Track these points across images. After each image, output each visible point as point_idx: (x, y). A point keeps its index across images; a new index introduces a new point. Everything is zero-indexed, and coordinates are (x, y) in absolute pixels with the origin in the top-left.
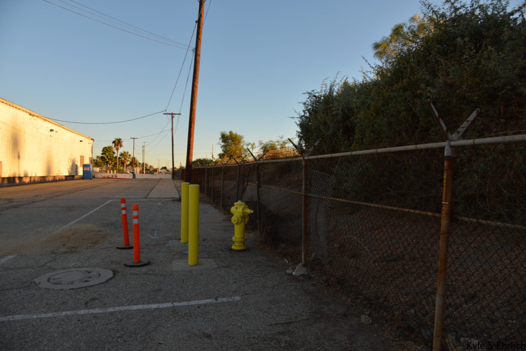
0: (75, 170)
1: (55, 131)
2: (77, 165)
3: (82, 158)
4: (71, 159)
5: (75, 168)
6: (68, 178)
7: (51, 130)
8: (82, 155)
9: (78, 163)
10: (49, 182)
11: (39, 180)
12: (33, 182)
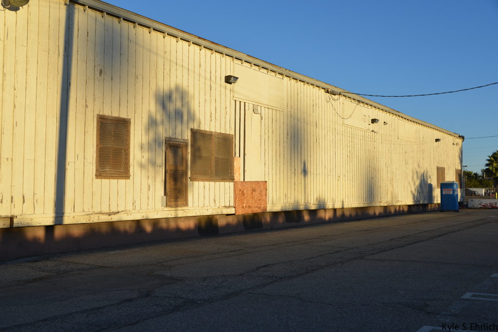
0: (426, 194)
1: (381, 122)
2: (430, 186)
3: (441, 171)
4: (417, 172)
5: (426, 189)
6: (414, 209)
7: (374, 121)
8: (440, 166)
9: (434, 181)
10: (374, 217)
11: (354, 214)
12: (341, 217)
